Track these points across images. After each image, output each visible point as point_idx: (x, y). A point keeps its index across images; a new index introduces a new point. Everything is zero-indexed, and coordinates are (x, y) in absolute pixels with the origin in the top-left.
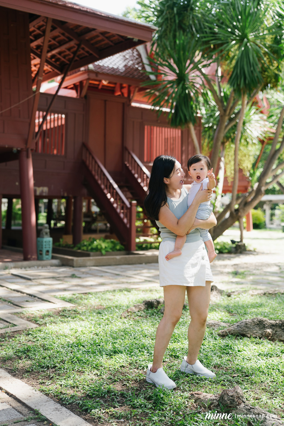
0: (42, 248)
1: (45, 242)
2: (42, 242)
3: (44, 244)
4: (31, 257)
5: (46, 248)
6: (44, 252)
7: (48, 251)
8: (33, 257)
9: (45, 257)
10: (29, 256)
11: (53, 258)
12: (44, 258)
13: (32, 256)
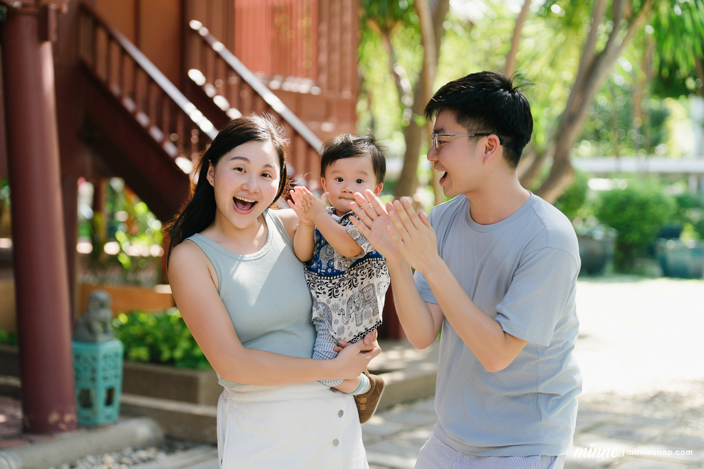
0: (93, 380)
1: (106, 357)
2: (94, 359)
3: (101, 364)
4: (61, 420)
5: (105, 378)
6: (100, 396)
7: (110, 392)
8: (68, 418)
9: (103, 412)
10: (54, 417)
11: (128, 412)
12: (101, 420)
13: (62, 413)
